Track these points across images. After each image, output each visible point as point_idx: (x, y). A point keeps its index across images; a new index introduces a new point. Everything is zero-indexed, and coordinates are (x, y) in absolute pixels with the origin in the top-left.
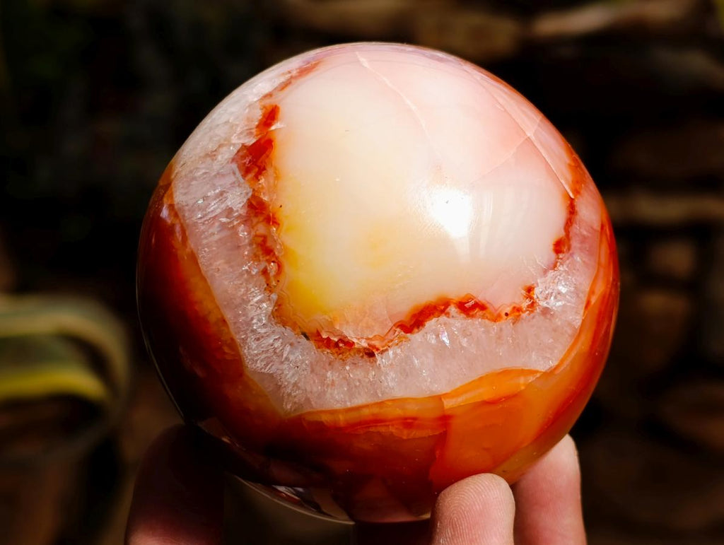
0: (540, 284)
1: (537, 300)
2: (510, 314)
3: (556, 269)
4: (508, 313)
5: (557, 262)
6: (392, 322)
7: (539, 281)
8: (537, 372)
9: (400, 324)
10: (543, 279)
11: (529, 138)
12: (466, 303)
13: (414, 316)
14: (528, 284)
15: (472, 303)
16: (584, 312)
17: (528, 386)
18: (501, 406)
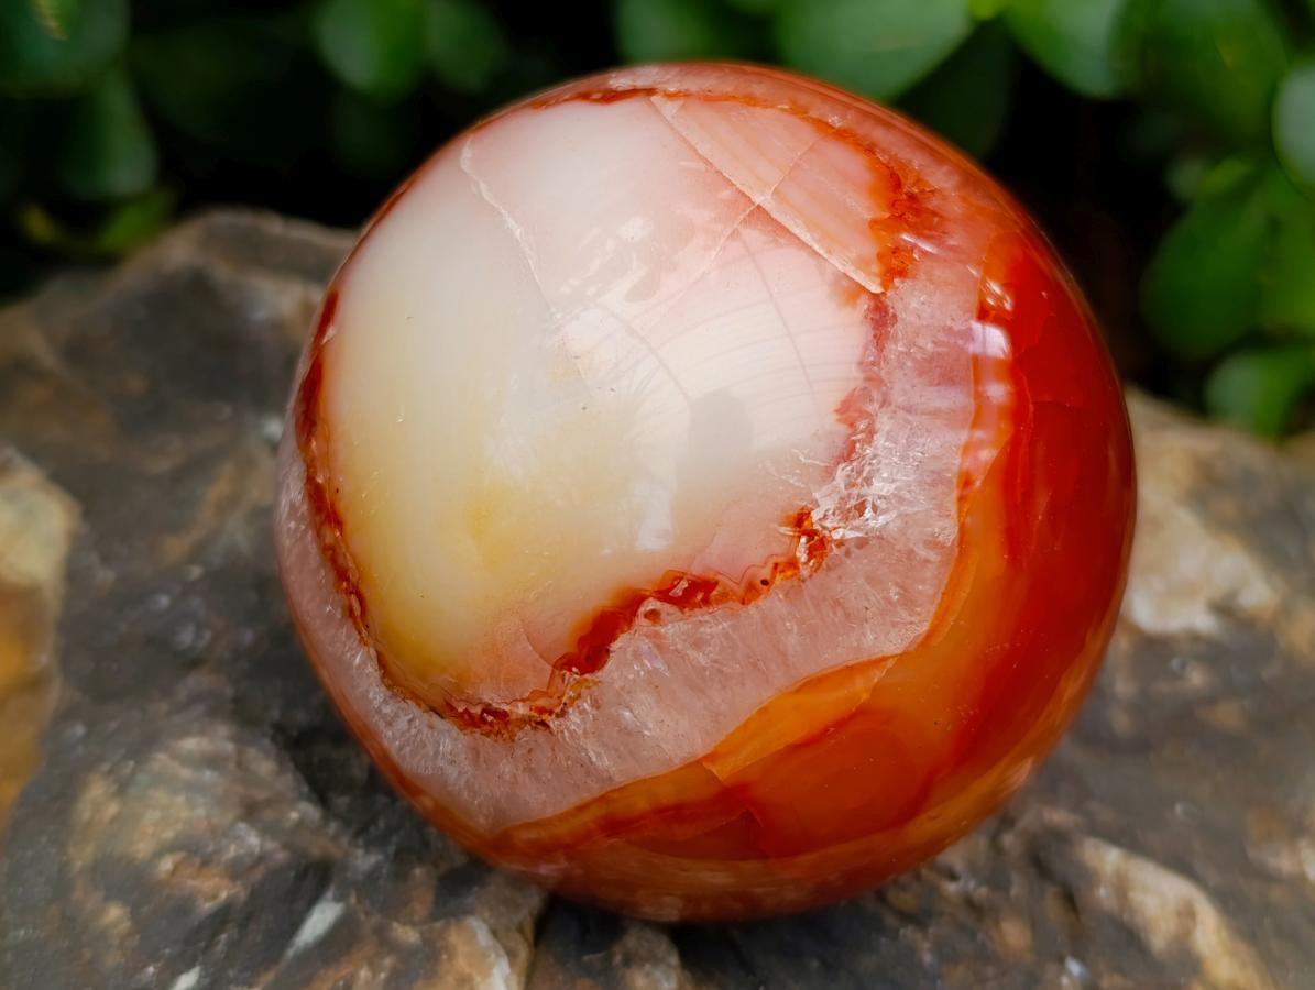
0: (820, 502)
1: (827, 533)
2: (773, 577)
3: (854, 456)
4: (768, 577)
5: (854, 442)
6: (549, 663)
7: (816, 495)
8: (884, 659)
9: (564, 661)
10: (826, 489)
11: (759, 207)
12: (670, 590)
13: (582, 641)
14: (793, 512)
15: (684, 584)
16: (960, 511)
17: (876, 689)
18: (833, 742)
